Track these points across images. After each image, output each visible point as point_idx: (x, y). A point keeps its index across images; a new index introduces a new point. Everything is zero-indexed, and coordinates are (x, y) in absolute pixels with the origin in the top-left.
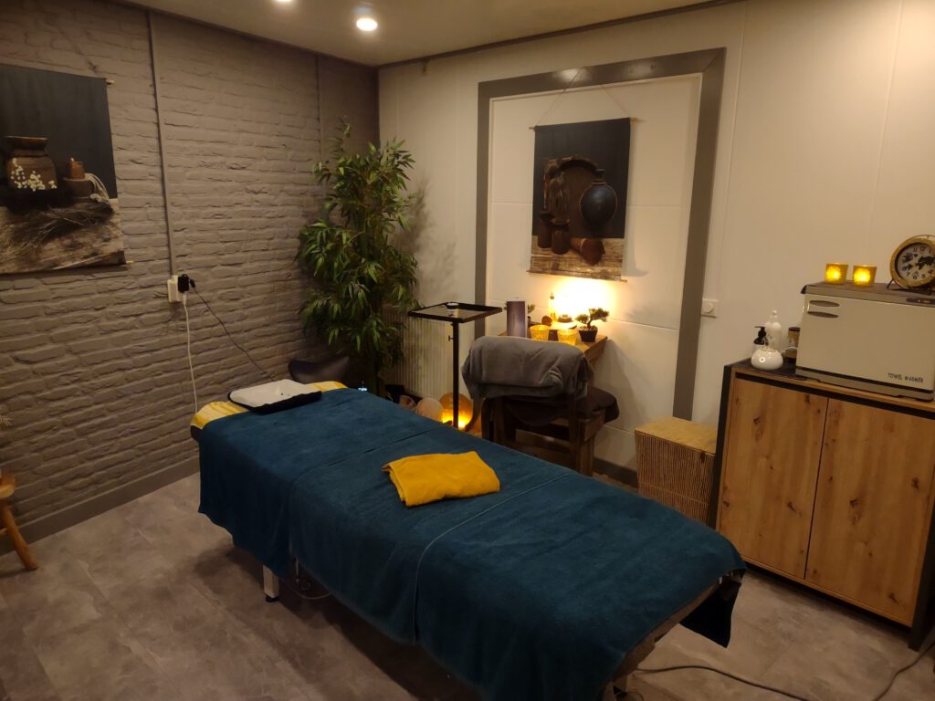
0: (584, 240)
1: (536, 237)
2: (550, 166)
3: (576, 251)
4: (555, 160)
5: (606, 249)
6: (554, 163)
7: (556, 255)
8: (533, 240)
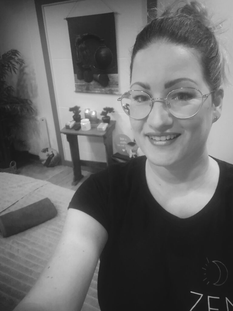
0: (99, 75)
1: (76, 75)
2: (77, 38)
3: (96, 80)
4: (79, 35)
5: (110, 79)
6: (79, 37)
7: (87, 83)
8: (75, 76)
